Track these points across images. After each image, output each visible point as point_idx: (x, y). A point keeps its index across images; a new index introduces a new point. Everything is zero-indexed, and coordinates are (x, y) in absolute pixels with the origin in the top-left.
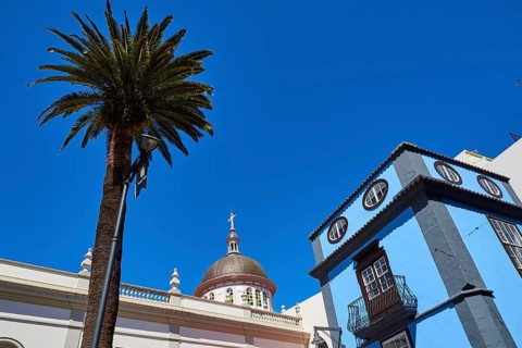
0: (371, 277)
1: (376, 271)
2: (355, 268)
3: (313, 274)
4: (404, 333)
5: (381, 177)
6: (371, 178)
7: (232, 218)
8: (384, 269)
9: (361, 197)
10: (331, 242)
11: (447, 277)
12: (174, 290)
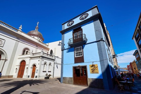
0: (76, 35)
1: (78, 34)
2: (73, 32)
3: (61, 32)
4: (82, 47)
5: (87, 13)
6: (84, 13)
7: (38, 23)
8: (80, 33)
9: (80, 17)
10: (68, 26)
11: (97, 36)
12: (20, 30)
